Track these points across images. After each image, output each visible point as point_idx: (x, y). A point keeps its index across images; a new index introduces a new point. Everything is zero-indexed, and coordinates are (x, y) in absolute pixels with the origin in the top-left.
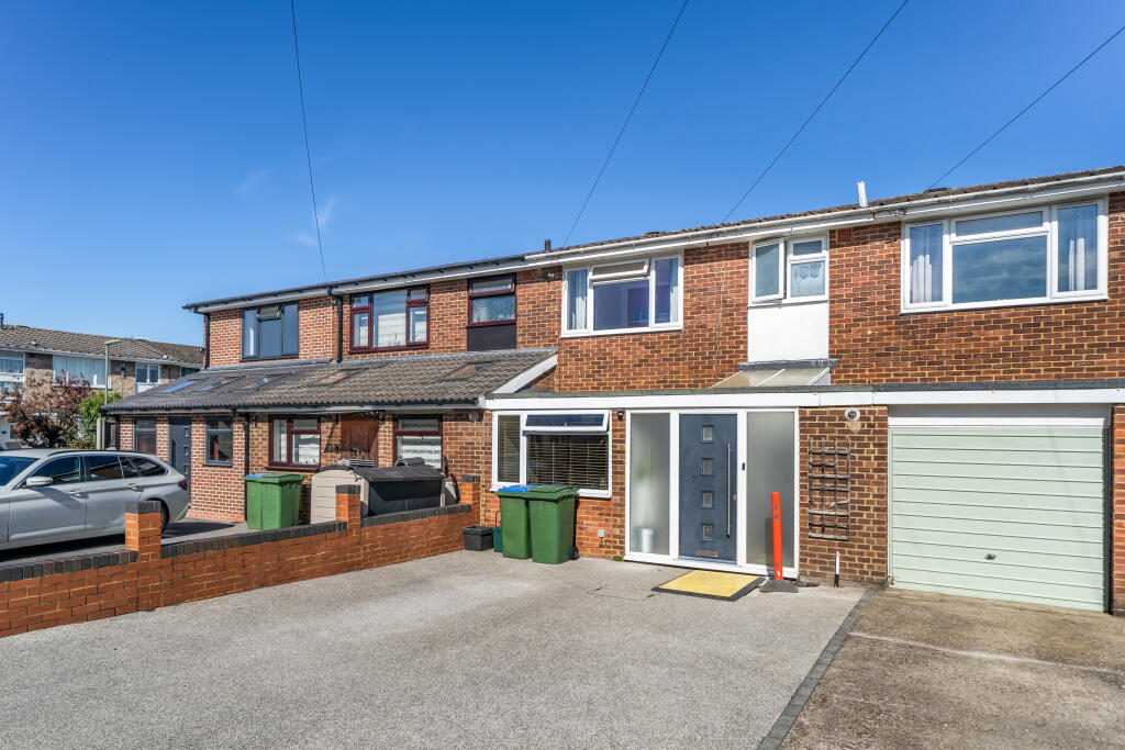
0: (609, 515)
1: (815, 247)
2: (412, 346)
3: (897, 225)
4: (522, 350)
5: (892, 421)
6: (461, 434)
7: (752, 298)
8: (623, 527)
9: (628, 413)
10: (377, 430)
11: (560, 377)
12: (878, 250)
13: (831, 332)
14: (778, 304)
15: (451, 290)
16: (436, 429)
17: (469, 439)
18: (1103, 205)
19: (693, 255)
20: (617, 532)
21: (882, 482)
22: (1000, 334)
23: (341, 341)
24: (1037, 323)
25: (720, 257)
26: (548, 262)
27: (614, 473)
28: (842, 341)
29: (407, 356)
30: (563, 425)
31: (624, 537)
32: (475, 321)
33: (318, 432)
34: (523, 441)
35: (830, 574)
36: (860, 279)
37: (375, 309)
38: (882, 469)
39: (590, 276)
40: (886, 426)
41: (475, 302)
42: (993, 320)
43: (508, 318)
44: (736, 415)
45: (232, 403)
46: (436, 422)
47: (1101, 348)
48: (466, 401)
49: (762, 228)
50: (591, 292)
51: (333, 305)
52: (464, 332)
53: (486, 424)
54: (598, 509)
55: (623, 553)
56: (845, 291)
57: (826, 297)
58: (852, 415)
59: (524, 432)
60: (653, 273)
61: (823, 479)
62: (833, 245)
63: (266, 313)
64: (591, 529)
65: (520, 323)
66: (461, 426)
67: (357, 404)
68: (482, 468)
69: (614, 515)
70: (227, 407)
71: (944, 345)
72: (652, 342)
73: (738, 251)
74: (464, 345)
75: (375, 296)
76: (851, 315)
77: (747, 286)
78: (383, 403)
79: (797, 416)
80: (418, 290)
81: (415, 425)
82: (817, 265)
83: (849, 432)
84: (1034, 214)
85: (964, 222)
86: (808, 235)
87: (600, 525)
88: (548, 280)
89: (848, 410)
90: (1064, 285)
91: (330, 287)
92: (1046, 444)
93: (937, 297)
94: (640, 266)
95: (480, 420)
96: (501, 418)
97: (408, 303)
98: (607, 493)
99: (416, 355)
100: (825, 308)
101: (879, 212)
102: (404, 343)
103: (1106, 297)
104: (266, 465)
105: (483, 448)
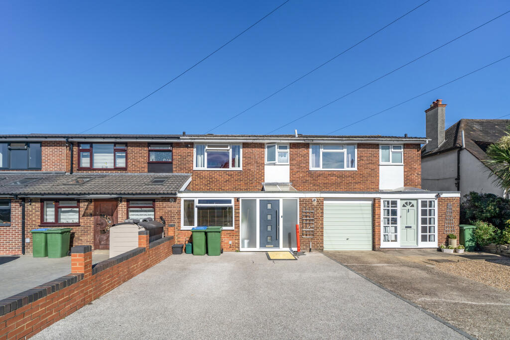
0: (233, 236)
1: (285, 148)
2: (116, 169)
3: (308, 144)
4: (175, 174)
5: (325, 202)
6: (165, 207)
7: (266, 162)
8: (239, 239)
9: (241, 199)
10: (117, 206)
11: (193, 185)
12: (302, 151)
13: (290, 174)
14: (274, 164)
15: (139, 146)
16: (152, 205)
17: (170, 209)
18: (356, 146)
19: (245, 145)
20: (237, 241)
21: (322, 220)
22: (334, 178)
23: (72, 164)
24: (342, 175)
25: (255, 147)
26: (190, 141)
27: (235, 220)
28: (293, 177)
29: (114, 173)
30: (213, 203)
31: (239, 243)
32: (151, 160)
33: (78, 207)
34: (196, 210)
35: (308, 249)
36: (299, 159)
37: (94, 151)
38: (322, 216)
39: (207, 148)
40: (323, 203)
41: (150, 152)
42: (332, 174)
43: (168, 160)
44: (279, 200)
45: (14, 192)
46: (152, 202)
47: (356, 183)
48: (172, 194)
49: (270, 139)
50: (206, 154)
51: (67, 147)
52: (146, 165)
53: (178, 203)
54: (229, 234)
55: (239, 249)
56: (294, 162)
57: (289, 163)
58: (314, 200)
59: (196, 206)
60: (231, 149)
61: (306, 220)
62: (290, 148)
63: (13, 146)
64: (226, 241)
65: (174, 163)
66: (165, 204)
67: (108, 194)
68: (176, 221)
69: (236, 236)
70: (11, 194)
71: (321, 180)
72: (231, 174)
73: (261, 146)
74: (146, 170)
75: (94, 145)
76: (296, 170)
77: (264, 157)
78: (121, 194)
79: (298, 201)
80: (121, 145)
81: (138, 204)
82: (285, 153)
83: (313, 205)
84: (341, 146)
85: (326, 146)
86: (283, 143)
87: (230, 240)
88: (188, 147)
89: (313, 199)
90: (348, 167)
91: (68, 137)
92: (359, 208)
93: (318, 166)
94: (227, 147)
95: (175, 201)
96: (185, 201)
97: (115, 150)
98: (233, 228)
99: (119, 173)
100: (289, 166)
101: (306, 140)
102: (113, 167)
103: (356, 170)
104: (39, 224)
105: (177, 213)
